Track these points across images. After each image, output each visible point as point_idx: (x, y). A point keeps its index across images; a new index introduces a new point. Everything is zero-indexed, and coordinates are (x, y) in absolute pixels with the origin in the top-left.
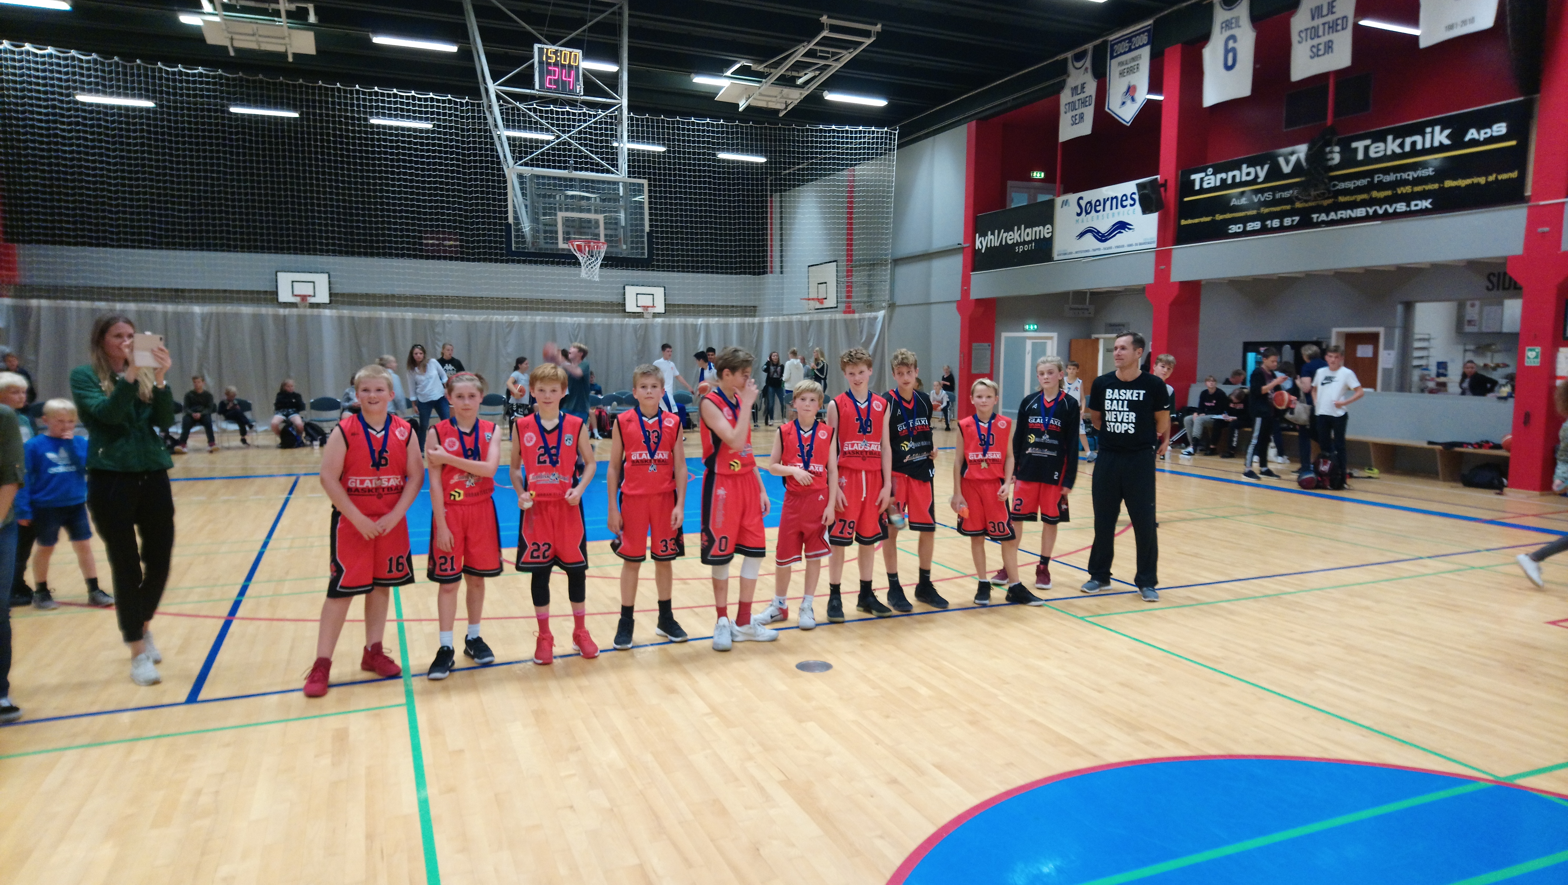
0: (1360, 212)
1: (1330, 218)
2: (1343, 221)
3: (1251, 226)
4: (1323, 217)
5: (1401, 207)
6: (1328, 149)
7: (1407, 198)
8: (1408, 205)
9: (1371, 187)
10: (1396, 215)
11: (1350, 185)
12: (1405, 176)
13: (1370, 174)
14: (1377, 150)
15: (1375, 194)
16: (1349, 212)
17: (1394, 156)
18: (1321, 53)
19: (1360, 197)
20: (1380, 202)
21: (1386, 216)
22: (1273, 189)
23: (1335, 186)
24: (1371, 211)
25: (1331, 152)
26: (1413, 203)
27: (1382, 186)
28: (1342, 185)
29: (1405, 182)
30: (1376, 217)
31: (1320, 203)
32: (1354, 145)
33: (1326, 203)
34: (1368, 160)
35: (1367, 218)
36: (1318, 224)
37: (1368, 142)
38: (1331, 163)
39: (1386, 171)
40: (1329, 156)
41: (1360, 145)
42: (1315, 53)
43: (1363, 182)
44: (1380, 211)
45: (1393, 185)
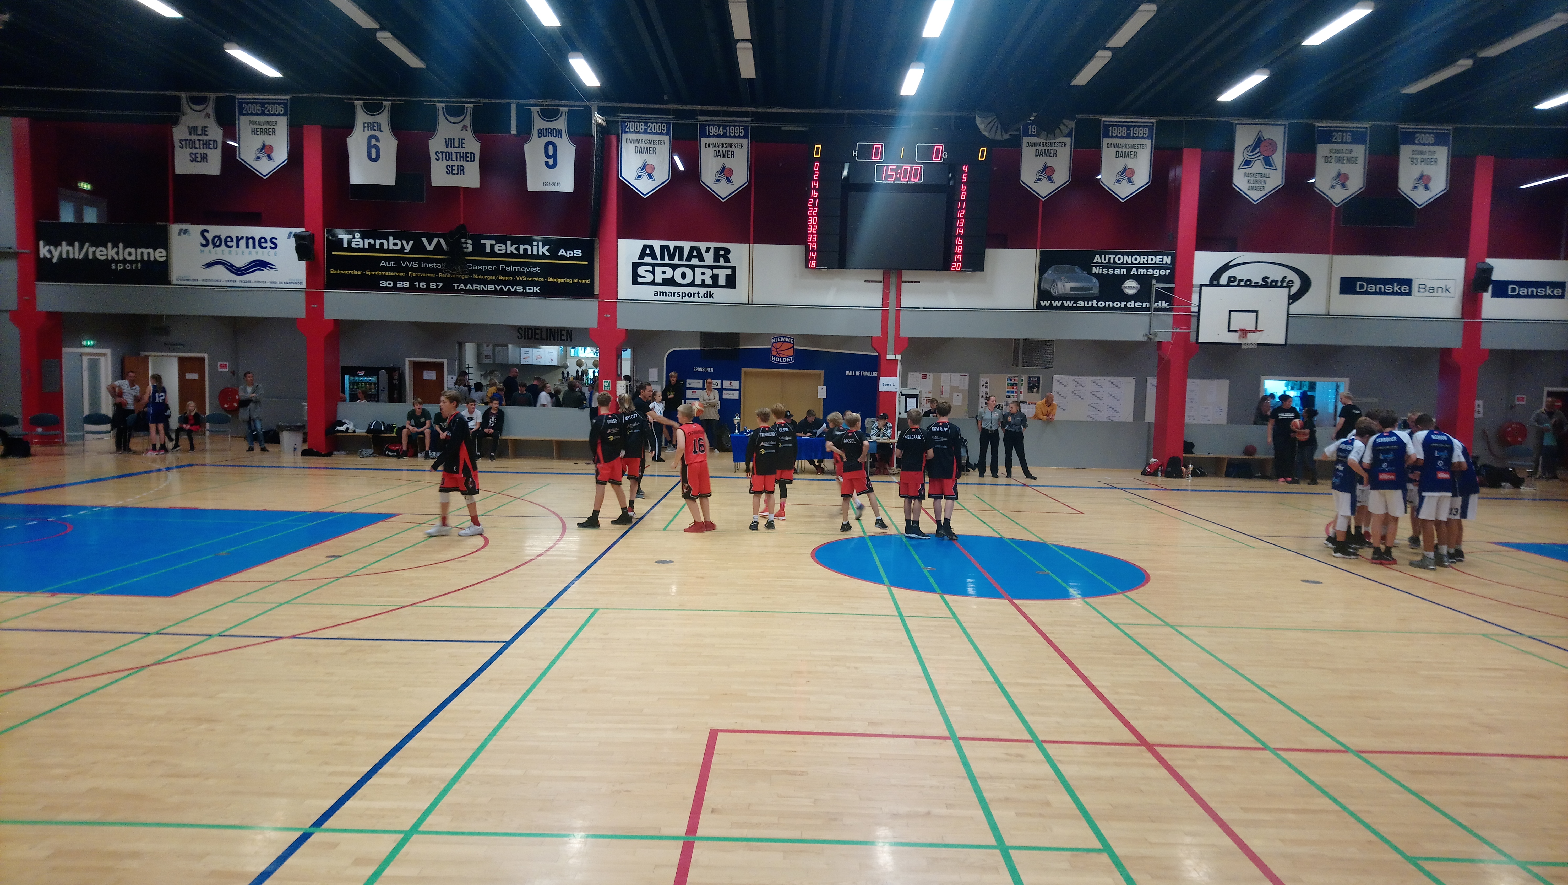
0: (491, 288)
1: (468, 288)
2: (476, 292)
3: (399, 284)
4: (462, 286)
5: (520, 289)
6: (463, 240)
7: (524, 284)
8: (524, 288)
9: (496, 272)
10: (516, 294)
11: (482, 268)
12: (521, 269)
13: (497, 263)
14: (499, 248)
15: (500, 277)
16: (482, 286)
17: (512, 255)
18: (454, 172)
19: (489, 278)
20: (506, 283)
21: (509, 293)
22: (420, 260)
23: (470, 266)
24: (498, 289)
25: (466, 243)
26: (528, 288)
27: (505, 273)
28: (475, 267)
29: (522, 274)
30: (501, 292)
31: (459, 276)
32: (483, 242)
33: (463, 277)
34: (493, 253)
35: (495, 292)
36: (458, 291)
37: (493, 242)
38: (465, 250)
39: (508, 264)
40: (464, 245)
41: (488, 243)
42: (450, 171)
43: (489, 268)
44: (506, 290)
45: (514, 274)
